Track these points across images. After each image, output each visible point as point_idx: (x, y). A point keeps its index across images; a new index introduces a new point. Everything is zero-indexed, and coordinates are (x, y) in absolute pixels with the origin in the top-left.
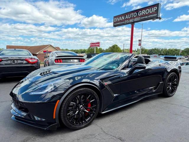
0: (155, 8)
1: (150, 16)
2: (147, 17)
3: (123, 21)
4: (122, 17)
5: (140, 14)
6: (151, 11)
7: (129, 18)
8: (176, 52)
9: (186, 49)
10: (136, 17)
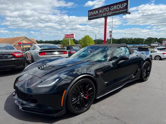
0: (125, 4)
1: (121, 11)
2: (118, 12)
3: (97, 14)
4: (96, 11)
5: (112, 9)
6: (122, 7)
7: (102, 12)
8: (140, 41)
9: (148, 38)
10: (108, 12)
